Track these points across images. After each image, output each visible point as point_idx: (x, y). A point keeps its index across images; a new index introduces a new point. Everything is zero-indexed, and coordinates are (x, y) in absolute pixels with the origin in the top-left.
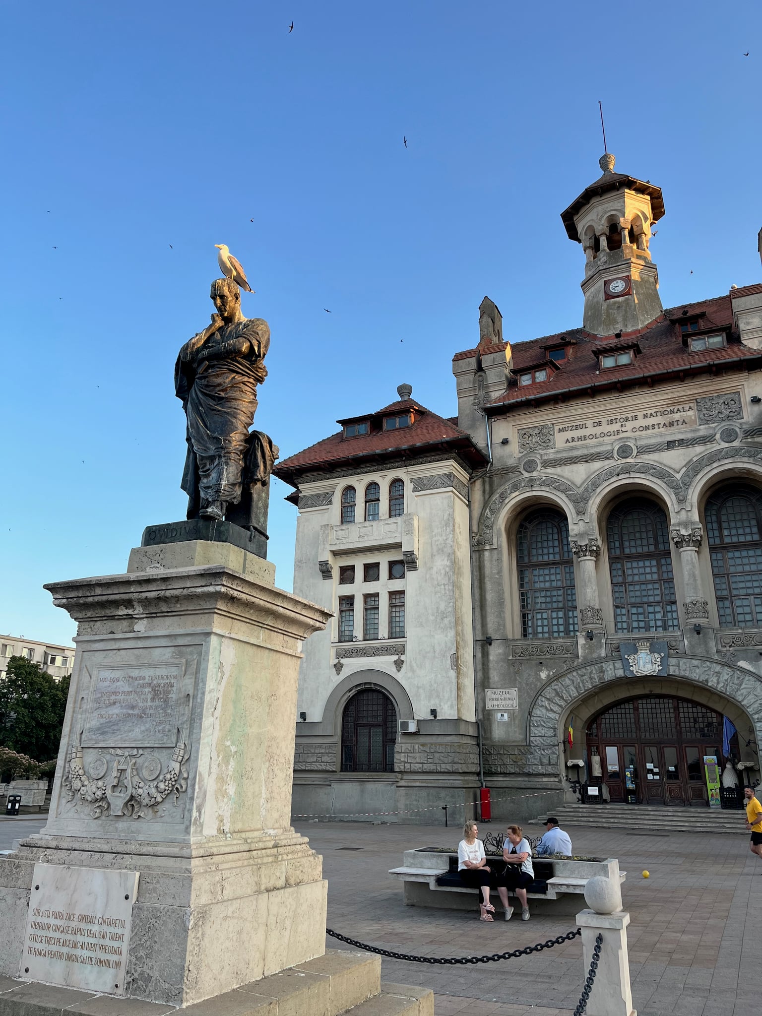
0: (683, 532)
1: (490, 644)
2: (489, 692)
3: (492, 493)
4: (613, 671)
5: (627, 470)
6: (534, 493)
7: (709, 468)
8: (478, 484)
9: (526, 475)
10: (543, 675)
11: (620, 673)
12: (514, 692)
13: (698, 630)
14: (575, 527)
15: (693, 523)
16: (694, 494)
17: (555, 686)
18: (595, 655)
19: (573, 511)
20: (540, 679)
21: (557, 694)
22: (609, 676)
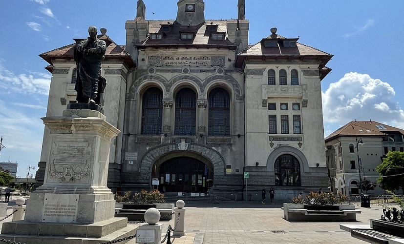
0: (201, 102)
1: (129, 136)
2: (127, 154)
3: (136, 79)
4: (172, 148)
5: (186, 77)
6: (152, 81)
7: (212, 81)
8: (131, 74)
9: (150, 74)
10: (147, 148)
11: (174, 149)
12: (136, 154)
13: (201, 136)
14: (165, 96)
15: (204, 100)
16: (206, 90)
17: (152, 152)
18: (167, 142)
19: (165, 90)
20: (146, 150)
21: (152, 155)
22: (170, 150)
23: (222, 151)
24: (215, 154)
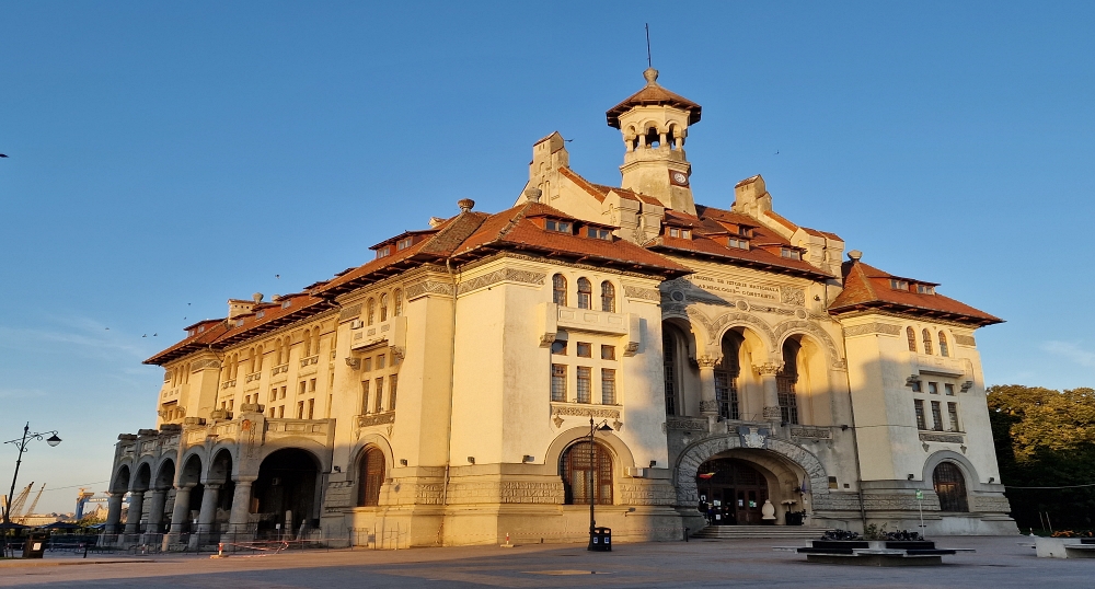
4: (734, 443)
5: (742, 317)
7: (790, 330)
9: (675, 302)
10: (685, 441)
11: (738, 445)
13: (781, 423)
15: (779, 360)
16: (781, 344)
17: (695, 449)
18: (720, 432)
20: (683, 444)
21: (697, 455)
22: (730, 446)
23: (819, 452)
24: (808, 456)
